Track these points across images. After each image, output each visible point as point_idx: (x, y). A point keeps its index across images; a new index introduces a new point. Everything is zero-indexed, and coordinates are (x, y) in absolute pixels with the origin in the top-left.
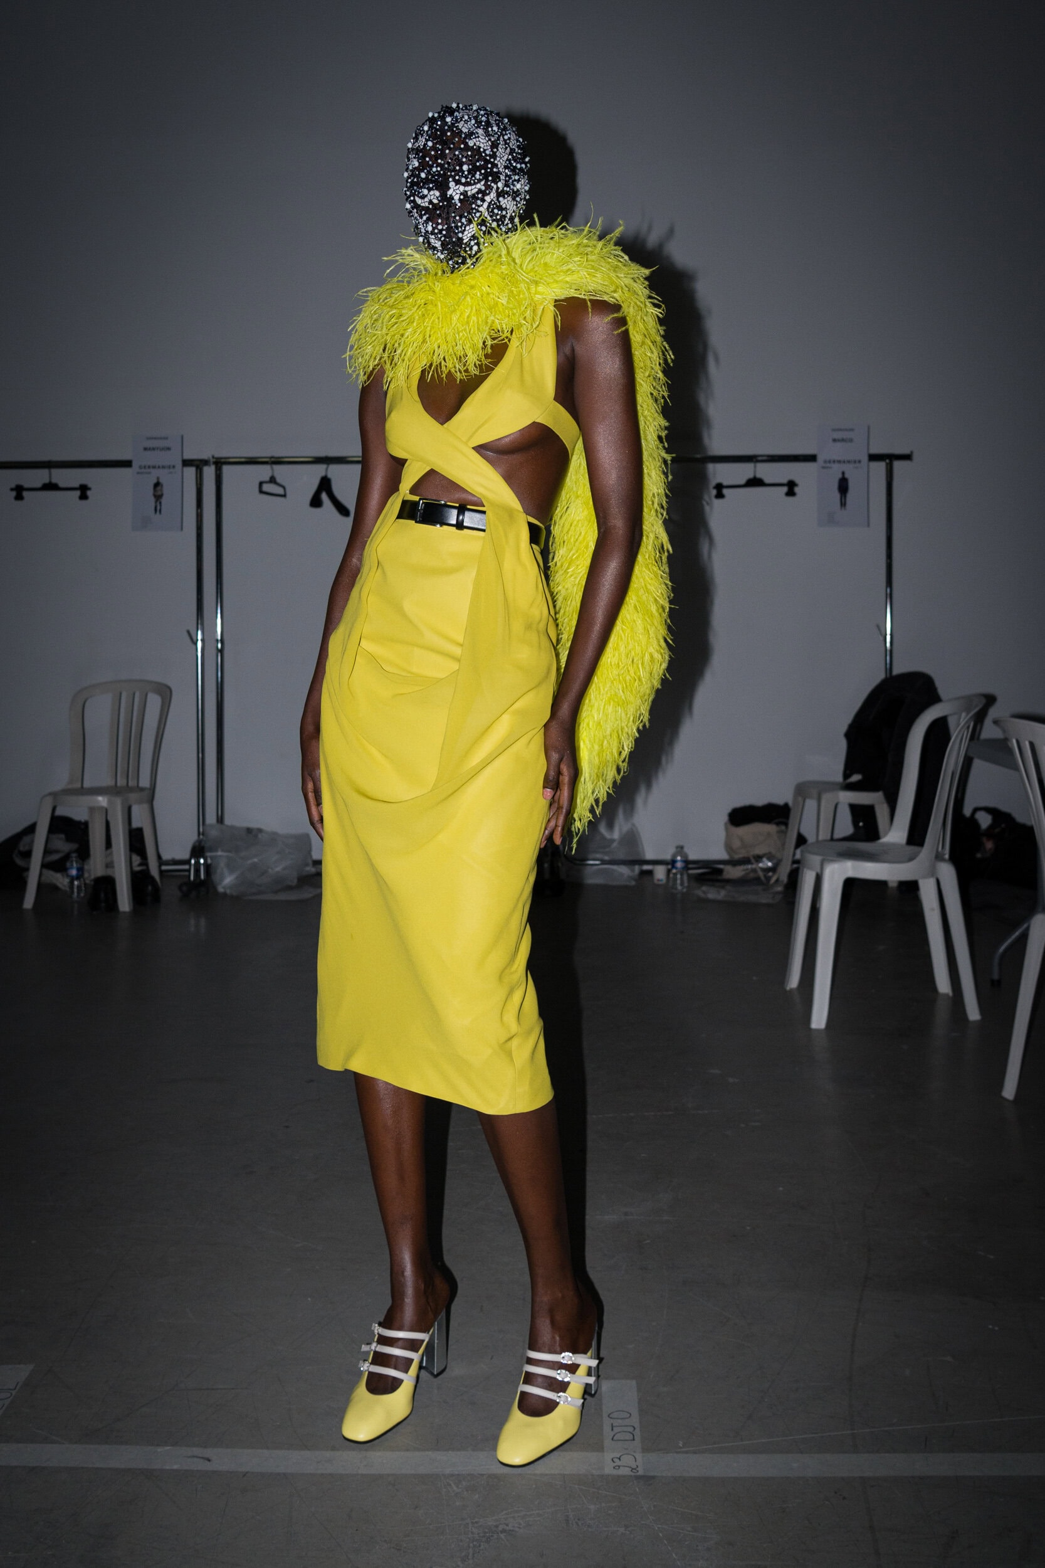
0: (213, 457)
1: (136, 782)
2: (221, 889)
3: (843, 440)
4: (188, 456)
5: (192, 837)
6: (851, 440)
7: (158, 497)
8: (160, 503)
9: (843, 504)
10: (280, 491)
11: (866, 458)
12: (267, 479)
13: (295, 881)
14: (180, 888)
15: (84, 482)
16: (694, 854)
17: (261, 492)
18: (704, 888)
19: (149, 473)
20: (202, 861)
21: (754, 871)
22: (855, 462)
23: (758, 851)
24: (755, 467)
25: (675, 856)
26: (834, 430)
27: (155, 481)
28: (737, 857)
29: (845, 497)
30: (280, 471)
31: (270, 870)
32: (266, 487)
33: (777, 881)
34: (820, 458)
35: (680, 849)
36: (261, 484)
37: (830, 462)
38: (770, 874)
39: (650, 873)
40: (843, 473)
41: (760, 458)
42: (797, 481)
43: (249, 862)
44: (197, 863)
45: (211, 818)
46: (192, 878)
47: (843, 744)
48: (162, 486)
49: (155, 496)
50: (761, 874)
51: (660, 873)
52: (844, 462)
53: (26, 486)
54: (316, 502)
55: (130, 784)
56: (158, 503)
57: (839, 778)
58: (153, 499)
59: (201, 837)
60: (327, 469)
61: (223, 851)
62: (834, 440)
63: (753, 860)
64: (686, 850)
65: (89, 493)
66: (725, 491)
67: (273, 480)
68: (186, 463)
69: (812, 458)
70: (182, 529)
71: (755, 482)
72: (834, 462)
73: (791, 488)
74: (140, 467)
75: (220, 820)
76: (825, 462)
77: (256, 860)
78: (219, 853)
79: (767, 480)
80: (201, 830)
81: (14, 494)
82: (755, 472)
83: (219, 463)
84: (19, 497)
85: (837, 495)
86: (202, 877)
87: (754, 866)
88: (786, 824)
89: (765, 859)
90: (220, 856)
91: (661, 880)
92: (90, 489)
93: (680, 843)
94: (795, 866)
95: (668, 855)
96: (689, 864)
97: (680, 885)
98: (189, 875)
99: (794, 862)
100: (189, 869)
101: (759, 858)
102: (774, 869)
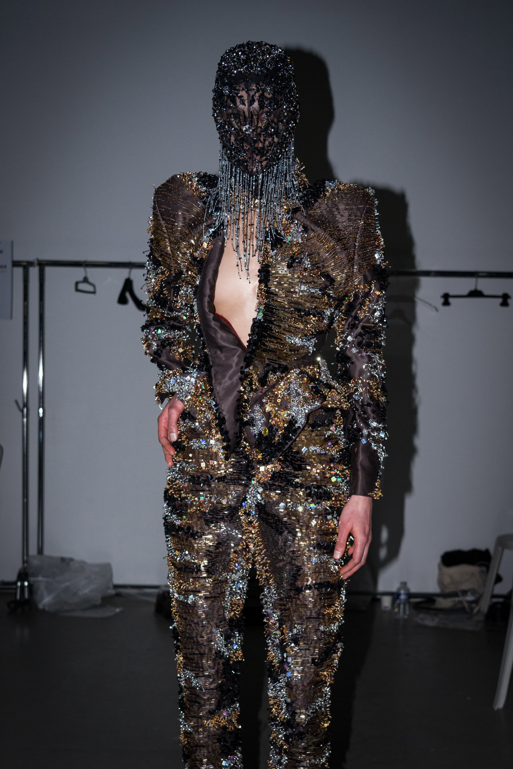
0: (38, 260)
2: (41, 606)
4: (17, 258)
5: (18, 565)
10: (90, 288)
12: (81, 279)
13: (99, 602)
14: (8, 604)
16: (414, 588)
17: (77, 290)
18: (421, 616)
20: (26, 584)
21: (461, 602)
23: (464, 587)
24: (476, 282)
25: (399, 589)
28: (447, 591)
30: (92, 273)
31: (80, 593)
32: (82, 286)
33: (479, 611)
35: (404, 585)
36: (77, 284)
38: (474, 605)
39: (379, 601)
41: (480, 274)
42: (510, 294)
43: (63, 585)
44: (22, 586)
45: (33, 550)
46: (18, 597)
50: (466, 605)
51: (386, 602)
54: (122, 300)
59: (26, 565)
60: (130, 273)
61: (43, 576)
63: (460, 594)
66: (451, 300)
67: (86, 280)
68: (16, 264)
70: (11, 317)
71: (476, 294)
73: (505, 299)
75: (40, 551)
77: (68, 584)
78: (40, 578)
79: (486, 292)
80: (25, 558)
82: (476, 285)
83: (42, 265)
86: (26, 596)
87: (461, 599)
88: (488, 568)
89: (469, 594)
90: (40, 580)
91: (388, 607)
93: (404, 580)
94: (495, 600)
95: (394, 588)
96: (410, 595)
97: (403, 612)
98: (15, 594)
99: (493, 596)
100: (16, 589)
101: (464, 593)
102: (476, 602)
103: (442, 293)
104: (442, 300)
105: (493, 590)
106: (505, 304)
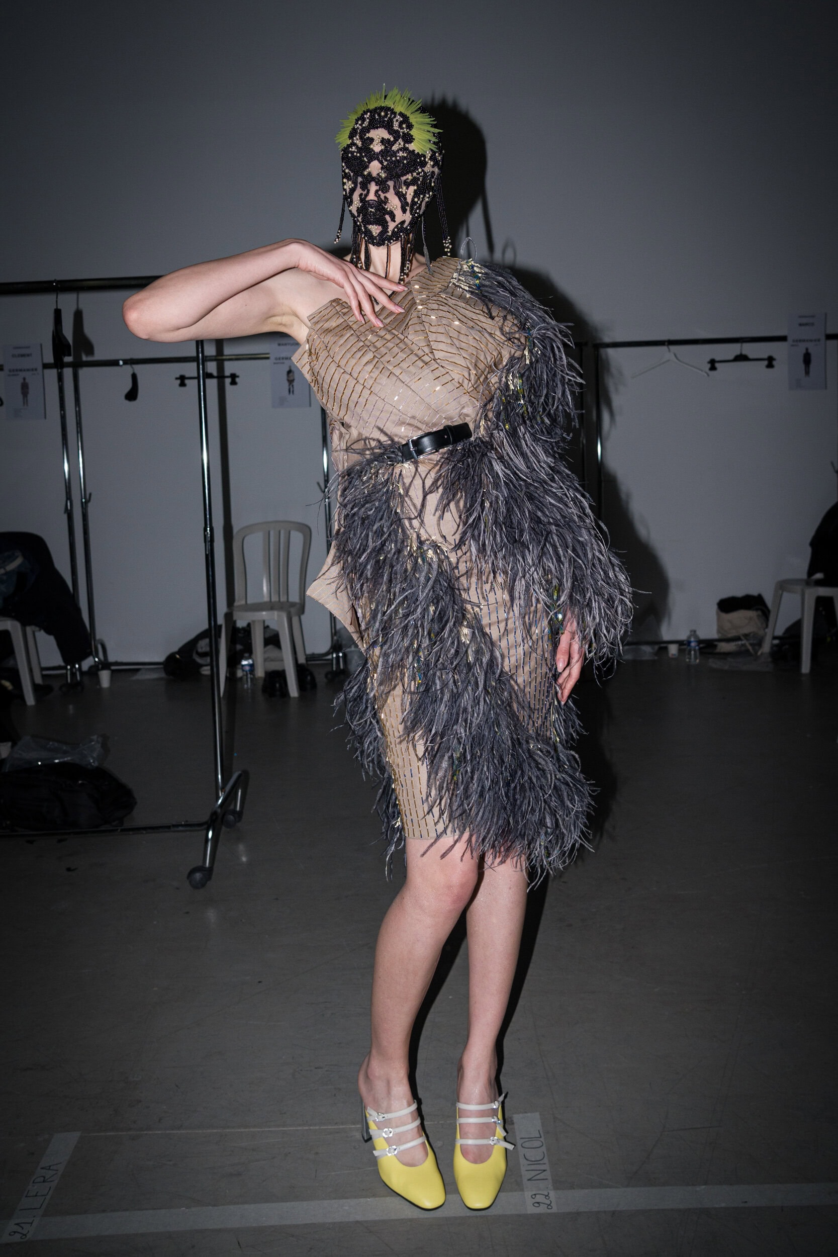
1: (286, 597)
3: (806, 324)
6: (813, 324)
7: (291, 382)
8: (293, 386)
9: (807, 372)
11: (823, 338)
14: (326, 676)
15: (233, 372)
16: (702, 635)
18: (711, 660)
19: (283, 363)
20: (341, 655)
21: (743, 645)
22: (815, 340)
23: (746, 631)
24: (741, 346)
25: (689, 637)
26: (800, 317)
27: (288, 369)
28: (730, 636)
29: (809, 367)
33: (762, 654)
34: (789, 339)
35: (693, 631)
37: (797, 341)
38: (757, 647)
39: (666, 648)
40: (807, 349)
41: (745, 340)
42: (775, 356)
44: (338, 657)
47: (808, 551)
48: (293, 373)
49: (288, 380)
50: (750, 648)
51: (673, 650)
52: (807, 341)
53: (187, 375)
55: (282, 600)
56: (291, 386)
57: (805, 576)
58: (287, 384)
62: (801, 325)
63: (742, 638)
64: (698, 633)
65: (237, 380)
66: (717, 365)
69: (783, 339)
70: (310, 405)
71: (741, 358)
72: (800, 341)
73: (770, 362)
74: (276, 359)
76: (794, 341)
79: (751, 357)
80: (334, 632)
81: (179, 382)
82: (741, 350)
84: (183, 384)
85: (802, 366)
86: (342, 667)
87: (743, 642)
89: (751, 637)
90: (353, 651)
91: (675, 655)
92: (238, 377)
93: (694, 628)
94: (776, 642)
95: (683, 636)
96: (700, 642)
97: (694, 659)
98: (332, 664)
99: (775, 638)
100: (332, 660)
101: (746, 636)
102: (760, 644)
103: (708, 360)
104: (709, 366)
105: (774, 631)
106: (770, 365)
